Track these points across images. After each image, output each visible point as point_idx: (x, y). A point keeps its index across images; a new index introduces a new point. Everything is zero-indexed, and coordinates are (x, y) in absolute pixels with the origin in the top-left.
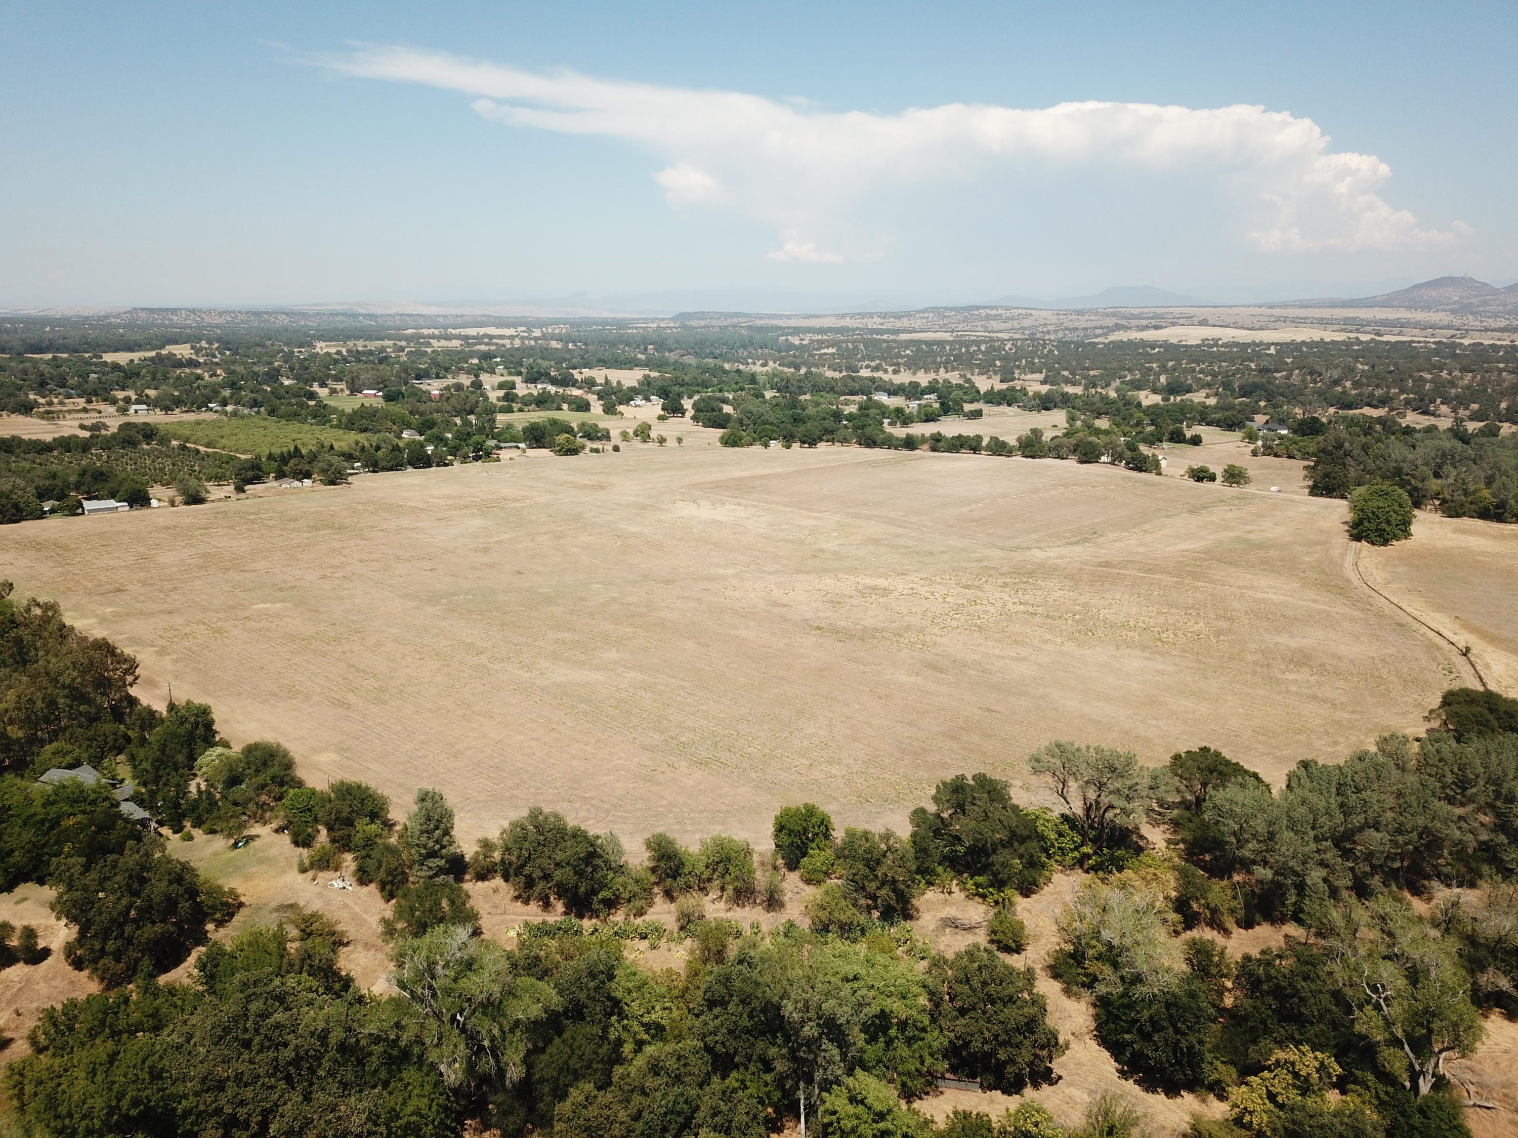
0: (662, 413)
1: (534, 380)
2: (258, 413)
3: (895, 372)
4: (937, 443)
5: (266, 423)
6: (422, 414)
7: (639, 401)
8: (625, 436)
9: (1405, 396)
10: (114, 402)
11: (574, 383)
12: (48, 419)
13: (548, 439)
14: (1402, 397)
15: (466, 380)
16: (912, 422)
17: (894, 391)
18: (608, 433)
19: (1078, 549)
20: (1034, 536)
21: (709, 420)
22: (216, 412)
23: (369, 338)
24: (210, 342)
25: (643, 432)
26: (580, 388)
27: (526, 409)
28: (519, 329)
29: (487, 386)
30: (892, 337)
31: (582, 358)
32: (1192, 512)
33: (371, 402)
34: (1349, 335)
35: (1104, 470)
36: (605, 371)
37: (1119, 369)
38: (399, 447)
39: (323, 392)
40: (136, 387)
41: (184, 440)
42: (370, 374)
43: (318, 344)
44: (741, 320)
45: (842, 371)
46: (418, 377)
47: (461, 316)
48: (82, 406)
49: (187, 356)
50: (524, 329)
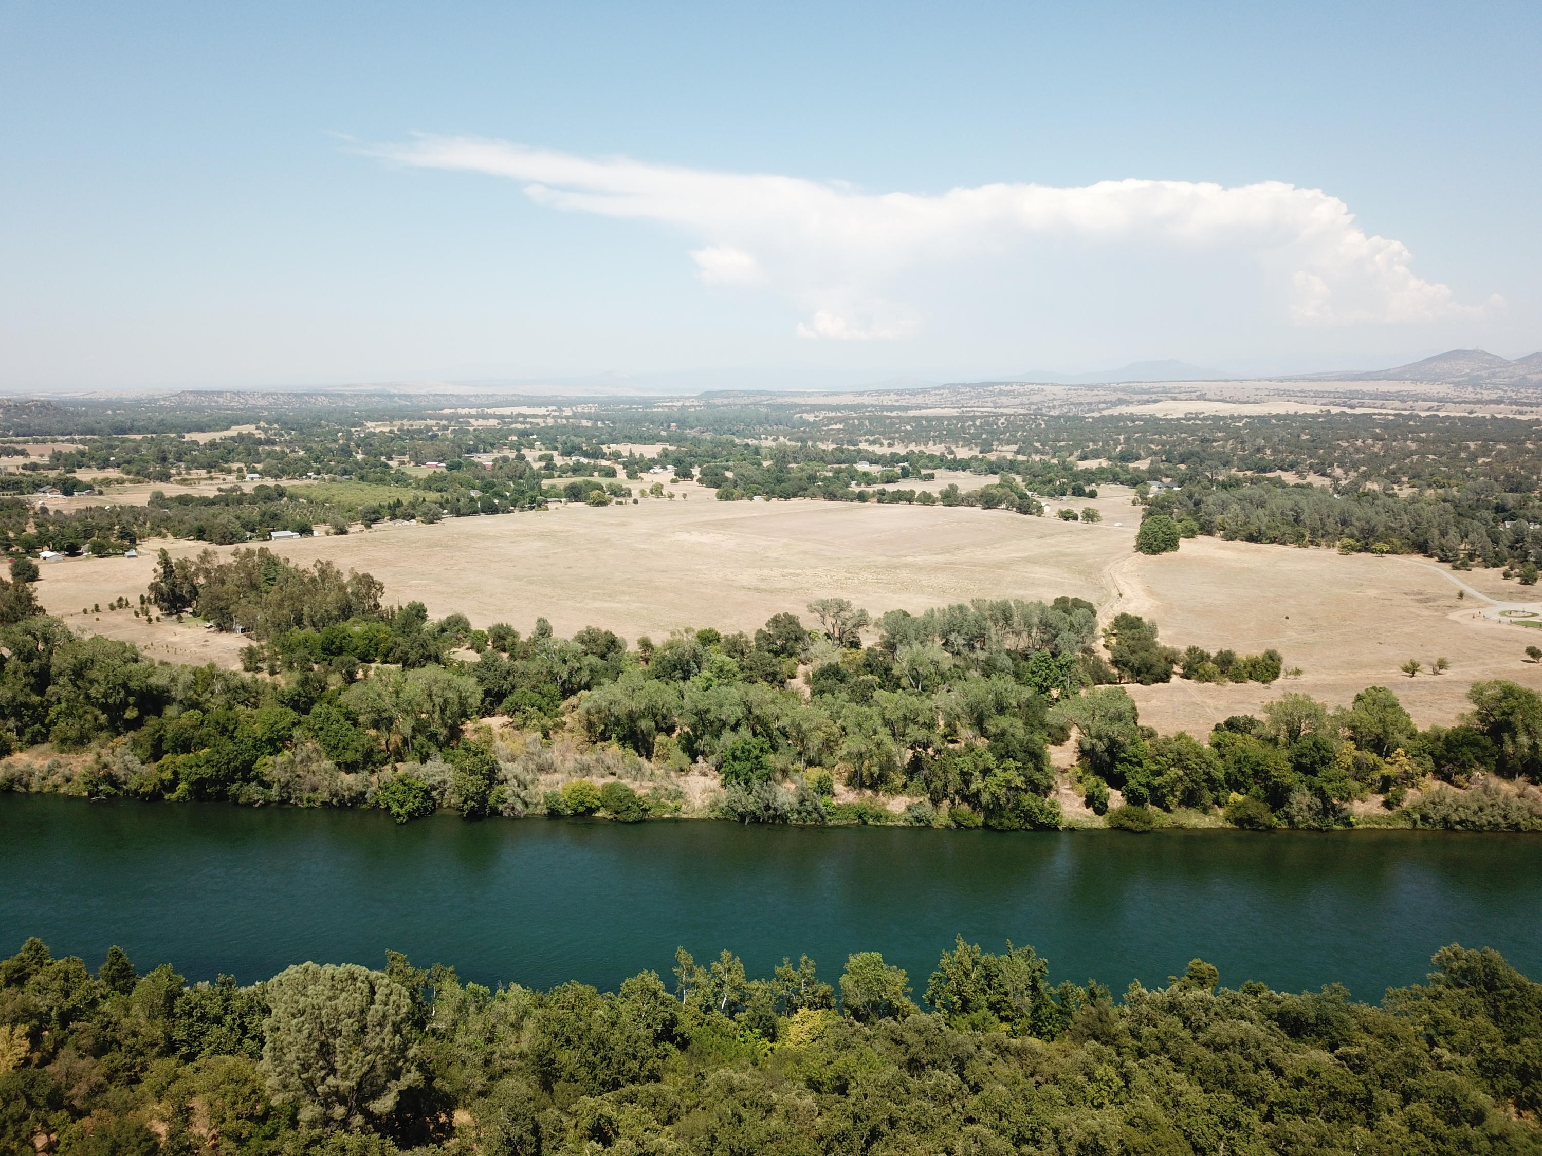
0: (675, 477)
1: (569, 454)
2: (351, 479)
3: (890, 445)
4: (882, 497)
5: (361, 486)
6: (483, 479)
7: (657, 469)
8: (643, 493)
9: (1312, 461)
10: (229, 472)
11: (604, 456)
12: (186, 485)
13: (583, 495)
14: (1309, 462)
15: (512, 454)
16: (874, 483)
17: (874, 460)
18: (630, 491)
19: (939, 557)
20: (915, 550)
21: (711, 481)
22: (316, 479)
23: (412, 418)
24: (269, 423)
25: (657, 491)
26: (609, 460)
27: (564, 475)
28: (550, 408)
29: (529, 459)
30: (901, 414)
31: (610, 435)
32: (1039, 537)
33: (438, 471)
34: (1327, 408)
35: (1001, 514)
36: (630, 446)
37: (1087, 441)
38: (472, 500)
39: (394, 464)
40: (239, 461)
41: (307, 498)
42: (428, 449)
43: (369, 424)
44: (763, 398)
45: (842, 444)
46: (469, 452)
47: (493, 396)
48: (207, 476)
49: (260, 435)
50: (554, 408)
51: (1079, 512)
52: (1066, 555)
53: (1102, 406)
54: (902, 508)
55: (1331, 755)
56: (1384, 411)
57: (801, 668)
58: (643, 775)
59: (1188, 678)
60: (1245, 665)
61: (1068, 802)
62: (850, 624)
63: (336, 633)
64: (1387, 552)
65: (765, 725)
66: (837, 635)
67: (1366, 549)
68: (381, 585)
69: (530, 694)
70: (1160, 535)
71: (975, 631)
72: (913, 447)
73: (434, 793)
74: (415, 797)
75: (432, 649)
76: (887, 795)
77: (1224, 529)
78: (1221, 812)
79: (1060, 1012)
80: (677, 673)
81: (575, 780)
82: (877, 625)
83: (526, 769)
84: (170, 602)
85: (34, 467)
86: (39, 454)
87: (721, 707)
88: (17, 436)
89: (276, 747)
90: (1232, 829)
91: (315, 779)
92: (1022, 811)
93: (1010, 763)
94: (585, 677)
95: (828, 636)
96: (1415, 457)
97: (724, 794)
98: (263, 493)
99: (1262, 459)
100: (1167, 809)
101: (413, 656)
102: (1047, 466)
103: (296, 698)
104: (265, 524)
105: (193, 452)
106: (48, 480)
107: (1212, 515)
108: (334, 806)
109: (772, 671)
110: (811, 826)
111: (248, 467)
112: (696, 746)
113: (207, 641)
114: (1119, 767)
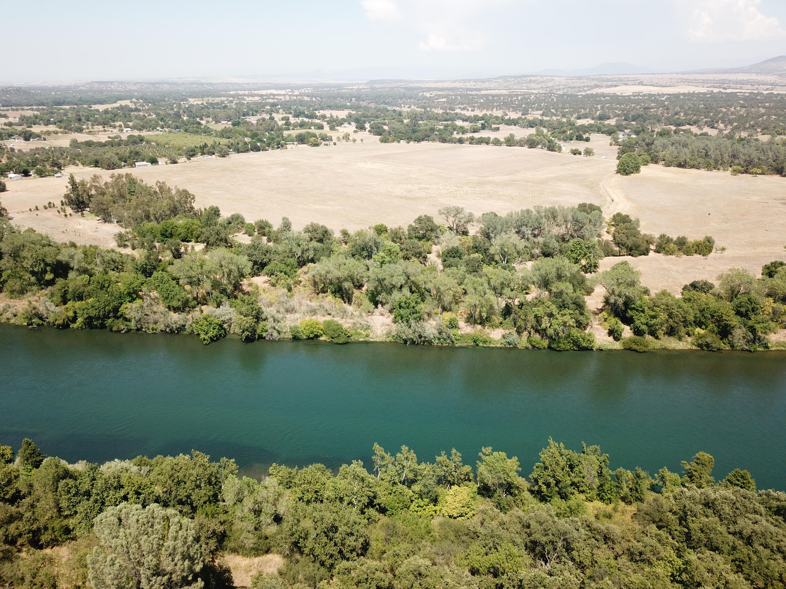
0: (356, 129)
1: (298, 116)
2: (180, 131)
3: (473, 111)
4: (472, 141)
5: (185, 135)
6: (251, 131)
7: (346, 124)
8: (338, 139)
10: (115, 127)
11: (316, 117)
12: (91, 134)
13: (306, 140)
14: (704, 120)
15: (267, 117)
16: (467, 132)
17: (465, 119)
18: (331, 137)
19: (507, 177)
20: (493, 173)
21: (376, 132)
22: (161, 131)
23: (214, 96)
24: (137, 99)
25: (346, 137)
26: (319, 119)
27: (295, 128)
28: (287, 90)
29: (276, 119)
30: (477, 93)
31: (320, 105)
32: (561, 165)
33: (227, 126)
34: (711, 89)
35: (538, 151)
36: (330, 111)
37: (580, 108)
38: (245, 143)
39: (203, 122)
40: (120, 121)
41: (156, 142)
42: (222, 114)
43: (191, 100)
44: (401, 84)
45: (446, 110)
46: (244, 115)
47: (257, 84)
48: (103, 129)
49: (132, 106)
50: (289, 90)
51: (582, 150)
52: (578, 176)
53: (586, 89)
54: (483, 147)
55: (758, 306)
56: (743, 91)
57: (434, 248)
58: (347, 316)
59: (659, 253)
60: (693, 245)
61: (598, 333)
62: (463, 221)
63: (168, 225)
64: (759, 174)
65: (417, 287)
66: (455, 227)
67: (746, 172)
68: (193, 196)
69: (279, 264)
70: (631, 164)
71: (536, 225)
72: (485, 112)
73: (225, 326)
74: (214, 329)
75: (223, 235)
76: (491, 328)
77: (664, 160)
78: (689, 339)
79: (617, 486)
80: (365, 253)
81: (307, 318)
82: (478, 221)
83: (278, 312)
84: (77, 205)
85: (10, 124)
86: (14, 117)
87: (392, 276)
88: (4, 106)
89: (132, 297)
90: (696, 350)
91: (156, 317)
92: (572, 339)
93: (566, 311)
94: (311, 254)
95: (451, 229)
96: (765, 117)
97: (394, 327)
98: (132, 140)
99: (678, 119)
100: (657, 338)
101: (212, 240)
102: (560, 123)
103: (145, 266)
104: (132, 158)
105: (96, 116)
106: (17, 132)
107: (658, 152)
108: (167, 333)
109: (418, 251)
110: (446, 346)
111: (125, 124)
112: (377, 299)
113: (97, 228)
114: (630, 313)
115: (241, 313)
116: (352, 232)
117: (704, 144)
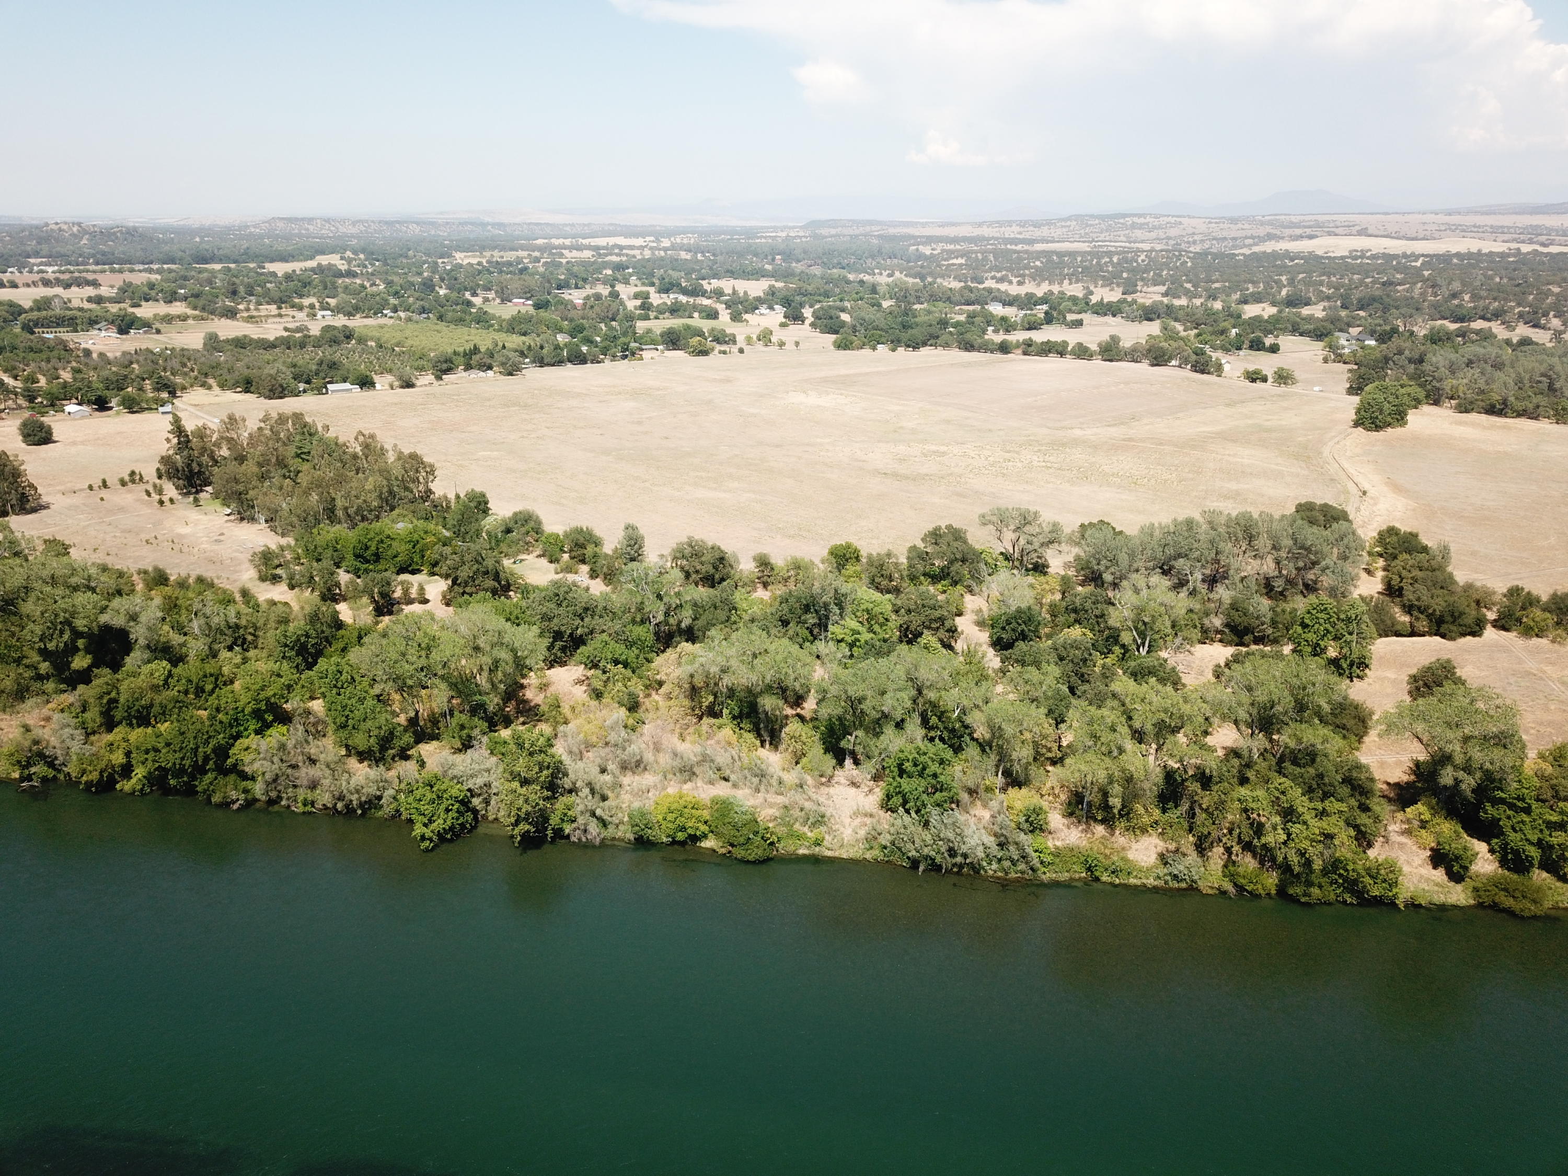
0: (784, 320)
1: (666, 291)
2: (428, 318)
3: (1020, 283)
4: (1028, 348)
5: (438, 327)
6: (571, 320)
7: (763, 310)
8: (749, 340)
9: (1521, 309)
10: (301, 308)
11: (704, 294)
12: (253, 323)
13: (683, 342)
14: (1517, 311)
15: (604, 291)
16: (1015, 330)
17: (1008, 302)
18: (734, 337)
19: (1113, 430)
20: (1081, 420)
21: (826, 326)
22: (391, 317)
23: (503, 249)
24: (355, 252)
25: (765, 337)
26: (710, 298)
27: (661, 316)
28: (648, 239)
29: (623, 296)
30: (1026, 247)
31: (711, 269)
32: (1228, 405)
33: (523, 310)
34: (1514, 245)
35: (1171, 372)
36: (732, 282)
37: (1245, 282)
38: (557, 347)
39: (477, 301)
40: (314, 295)
41: (378, 341)
42: (515, 284)
43: (458, 255)
44: (873, 228)
45: (966, 282)
46: (559, 287)
47: (589, 225)
48: (276, 312)
49: (343, 266)
50: (652, 238)
51: (1269, 372)
52: (1269, 430)
53: (1249, 242)
54: (1052, 362)
57: (970, 602)
58: (768, 785)
59: (1507, 629)
61: (1406, 859)
62: (1036, 542)
63: (372, 535)
65: (942, 714)
66: (1017, 555)
68: (432, 466)
69: (613, 643)
70: (1386, 406)
72: (1046, 286)
73: (476, 801)
74: (447, 810)
75: (489, 563)
76: (1129, 835)
77: (1455, 398)
80: (811, 620)
81: (672, 789)
82: (1072, 541)
83: (602, 770)
84: (187, 479)
85: (99, 300)
86: (110, 285)
87: (881, 693)
88: (97, 264)
89: (264, 721)
91: (315, 772)
92: (1341, 875)
93: (1332, 805)
94: (686, 617)
95: (1008, 558)
97: (886, 823)
98: (328, 335)
99: (1459, 306)
100: (1564, 879)
101: (464, 573)
102: (1209, 313)
103: (303, 639)
104: (322, 375)
105: (268, 285)
106: (109, 316)
107: (1441, 380)
108: (339, 813)
109: (937, 614)
110: (1017, 880)
111: (321, 303)
112: (843, 744)
113: (222, 534)
114: (1491, 811)
115: (515, 776)
116: (778, 561)
117: (1545, 365)
